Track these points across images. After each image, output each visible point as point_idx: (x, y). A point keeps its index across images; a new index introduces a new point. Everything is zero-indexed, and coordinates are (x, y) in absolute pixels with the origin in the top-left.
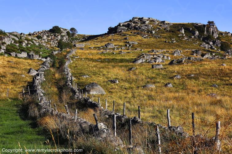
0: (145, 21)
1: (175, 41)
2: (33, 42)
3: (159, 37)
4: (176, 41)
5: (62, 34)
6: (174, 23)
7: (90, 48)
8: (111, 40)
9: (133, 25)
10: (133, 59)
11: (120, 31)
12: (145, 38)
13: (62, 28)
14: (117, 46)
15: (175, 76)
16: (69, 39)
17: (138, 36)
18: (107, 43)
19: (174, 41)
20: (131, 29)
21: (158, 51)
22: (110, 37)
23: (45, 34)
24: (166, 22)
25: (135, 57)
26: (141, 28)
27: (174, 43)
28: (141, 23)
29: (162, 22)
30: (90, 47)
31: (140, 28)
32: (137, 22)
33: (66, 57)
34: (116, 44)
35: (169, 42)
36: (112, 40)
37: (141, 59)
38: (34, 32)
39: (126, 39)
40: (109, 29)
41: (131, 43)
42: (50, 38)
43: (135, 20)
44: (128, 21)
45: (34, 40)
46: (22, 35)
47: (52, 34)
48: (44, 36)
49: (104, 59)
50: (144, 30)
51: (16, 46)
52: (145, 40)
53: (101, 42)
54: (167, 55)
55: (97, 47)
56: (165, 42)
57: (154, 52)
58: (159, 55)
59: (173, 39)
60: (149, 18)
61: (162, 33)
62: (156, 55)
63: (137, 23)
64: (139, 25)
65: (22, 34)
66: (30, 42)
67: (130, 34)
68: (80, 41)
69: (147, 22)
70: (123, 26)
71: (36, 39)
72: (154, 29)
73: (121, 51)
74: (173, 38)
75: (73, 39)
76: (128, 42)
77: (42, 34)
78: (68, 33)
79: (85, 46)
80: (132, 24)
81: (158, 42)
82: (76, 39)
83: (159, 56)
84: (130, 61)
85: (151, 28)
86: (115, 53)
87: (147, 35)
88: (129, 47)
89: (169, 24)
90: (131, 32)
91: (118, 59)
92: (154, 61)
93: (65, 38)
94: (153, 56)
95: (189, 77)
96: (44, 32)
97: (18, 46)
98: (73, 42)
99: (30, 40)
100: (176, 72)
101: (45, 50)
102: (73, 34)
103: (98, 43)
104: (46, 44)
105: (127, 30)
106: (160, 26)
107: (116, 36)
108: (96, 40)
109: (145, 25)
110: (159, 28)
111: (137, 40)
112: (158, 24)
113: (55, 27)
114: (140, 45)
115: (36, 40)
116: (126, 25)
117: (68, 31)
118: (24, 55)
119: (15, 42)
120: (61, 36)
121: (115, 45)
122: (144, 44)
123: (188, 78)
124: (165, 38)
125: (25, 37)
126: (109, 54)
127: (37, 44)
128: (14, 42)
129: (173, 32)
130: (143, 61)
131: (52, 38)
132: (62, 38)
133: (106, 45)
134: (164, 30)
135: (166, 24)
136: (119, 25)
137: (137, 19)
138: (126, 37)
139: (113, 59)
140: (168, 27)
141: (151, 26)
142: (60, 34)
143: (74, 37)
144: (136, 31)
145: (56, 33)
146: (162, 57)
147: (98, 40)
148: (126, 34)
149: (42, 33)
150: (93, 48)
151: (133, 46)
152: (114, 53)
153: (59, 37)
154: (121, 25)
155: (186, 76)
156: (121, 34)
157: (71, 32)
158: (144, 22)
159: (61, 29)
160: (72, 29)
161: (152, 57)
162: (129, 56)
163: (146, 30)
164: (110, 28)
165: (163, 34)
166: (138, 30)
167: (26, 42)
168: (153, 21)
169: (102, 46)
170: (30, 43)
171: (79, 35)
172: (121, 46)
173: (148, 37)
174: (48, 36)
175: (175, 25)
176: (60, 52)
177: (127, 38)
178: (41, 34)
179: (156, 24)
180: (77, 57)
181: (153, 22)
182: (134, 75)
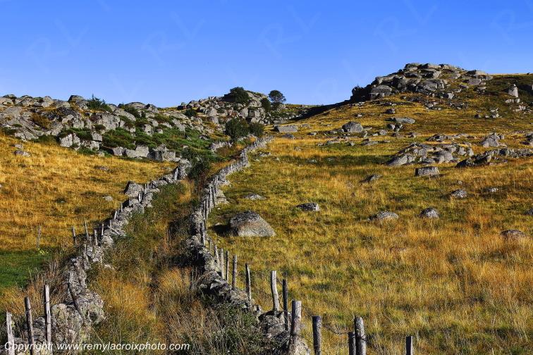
0: (433, 72)
1: (497, 115)
2: (172, 124)
3: (461, 107)
4: (500, 115)
5: (251, 105)
6: (494, 74)
7: (309, 134)
8: (356, 116)
9: (406, 80)
10: (388, 156)
11: (377, 94)
12: (431, 108)
13: (252, 92)
14: (369, 129)
15: (453, 192)
16: (267, 116)
17: (417, 104)
18: (346, 122)
19: (494, 114)
20: (400, 89)
21: (449, 138)
22: (355, 108)
23: (214, 106)
24: (478, 73)
25: (394, 152)
26: (422, 88)
27: (495, 119)
28: (423, 77)
29: (469, 72)
30: (310, 131)
31: (420, 88)
32: (414, 73)
33: (239, 155)
34: (367, 124)
35: (484, 117)
36: (359, 116)
37: (406, 156)
38: (191, 102)
39: (388, 112)
40: (353, 91)
41: (399, 120)
42: (224, 115)
43: (411, 69)
44: (395, 74)
45: (178, 119)
46: (150, 109)
47: (229, 106)
48: (211, 110)
49: (326, 158)
50: (430, 91)
51: (129, 132)
52: (432, 113)
53: (336, 120)
54: (466, 145)
55: (326, 132)
56: (476, 116)
57: (438, 140)
58: (448, 147)
59: (493, 111)
60: (442, 66)
61: (470, 98)
62: (442, 146)
63: (415, 77)
64: (418, 81)
65: (148, 106)
66: (165, 124)
67: (399, 100)
68: (292, 119)
69: (437, 75)
70: (384, 83)
71: (184, 117)
72: (451, 90)
73: (368, 140)
74: (494, 107)
75: (276, 116)
76: (394, 119)
77: (207, 106)
78: (264, 102)
79: (298, 131)
80: (404, 78)
81: (461, 117)
82: (283, 115)
83: (447, 149)
84: (383, 160)
85: (445, 87)
86: (353, 144)
87: (435, 103)
88: (395, 130)
89: (484, 77)
90: (402, 98)
91: (356, 157)
92: (435, 159)
93: (257, 114)
94: (435, 149)
95: (485, 194)
96: (211, 102)
97: (134, 133)
98: (275, 122)
99: (166, 120)
100: (460, 182)
101: (195, 141)
102: (276, 105)
103: (328, 123)
104: (205, 128)
105: (392, 92)
106: (466, 81)
107: (368, 107)
108: (324, 117)
109: (431, 81)
110: (463, 87)
111: (413, 113)
112: (461, 77)
113: (237, 89)
114: (420, 125)
115: (181, 120)
116: (390, 83)
117: (264, 97)
118: (142, 152)
119: (128, 123)
120: (249, 109)
121: (365, 127)
122: (427, 124)
123: (484, 196)
124: (476, 107)
125: (156, 114)
126: (339, 147)
127: (182, 128)
128: (125, 125)
129: (493, 94)
130: (411, 161)
131: (228, 114)
132: (251, 114)
133: (344, 127)
134: (475, 90)
135: (479, 77)
136: (376, 82)
137: (416, 68)
138: (389, 108)
139: (344, 158)
140: (482, 84)
141: (446, 82)
142: (247, 105)
143: (279, 111)
144: (412, 94)
145: (237, 103)
146: (454, 149)
147: (330, 116)
148: (390, 101)
149: (207, 103)
150: (315, 134)
151: (404, 127)
152: (350, 145)
153: (245, 111)
154: (380, 82)
155: (479, 191)
156: (378, 102)
157: (272, 100)
158: (430, 75)
159: (249, 93)
160: (274, 94)
161: (432, 150)
162: (381, 149)
163: (433, 92)
164: (356, 88)
165: (470, 100)
166: (417, 92)
167: (156, 123)
168: (450, 71)
169: (336, 130)
170: (166, 127)
171: (289, 107)
172: (379, 128)
173: (438, 108)
174: (220, 111)
175: (497, 79)
176: (230, 146)
177: (391, 110)
178: (204, 106)
179: (456, 78)
180: (266, 156)
181: (449, 75)
182: (368, 191)
